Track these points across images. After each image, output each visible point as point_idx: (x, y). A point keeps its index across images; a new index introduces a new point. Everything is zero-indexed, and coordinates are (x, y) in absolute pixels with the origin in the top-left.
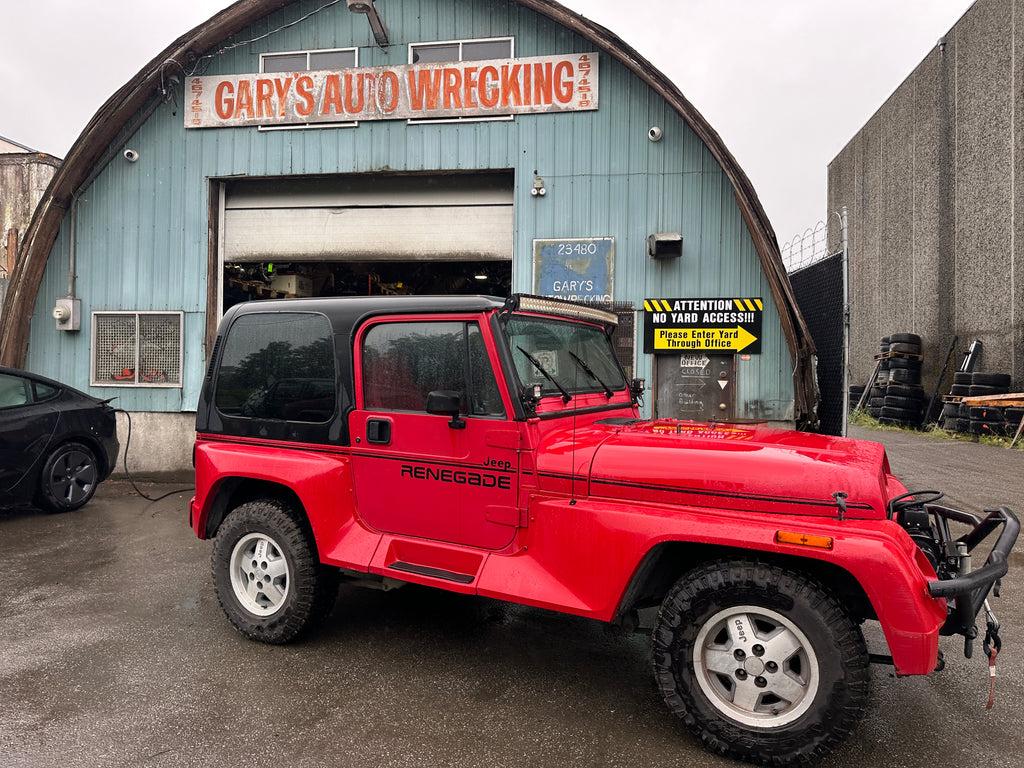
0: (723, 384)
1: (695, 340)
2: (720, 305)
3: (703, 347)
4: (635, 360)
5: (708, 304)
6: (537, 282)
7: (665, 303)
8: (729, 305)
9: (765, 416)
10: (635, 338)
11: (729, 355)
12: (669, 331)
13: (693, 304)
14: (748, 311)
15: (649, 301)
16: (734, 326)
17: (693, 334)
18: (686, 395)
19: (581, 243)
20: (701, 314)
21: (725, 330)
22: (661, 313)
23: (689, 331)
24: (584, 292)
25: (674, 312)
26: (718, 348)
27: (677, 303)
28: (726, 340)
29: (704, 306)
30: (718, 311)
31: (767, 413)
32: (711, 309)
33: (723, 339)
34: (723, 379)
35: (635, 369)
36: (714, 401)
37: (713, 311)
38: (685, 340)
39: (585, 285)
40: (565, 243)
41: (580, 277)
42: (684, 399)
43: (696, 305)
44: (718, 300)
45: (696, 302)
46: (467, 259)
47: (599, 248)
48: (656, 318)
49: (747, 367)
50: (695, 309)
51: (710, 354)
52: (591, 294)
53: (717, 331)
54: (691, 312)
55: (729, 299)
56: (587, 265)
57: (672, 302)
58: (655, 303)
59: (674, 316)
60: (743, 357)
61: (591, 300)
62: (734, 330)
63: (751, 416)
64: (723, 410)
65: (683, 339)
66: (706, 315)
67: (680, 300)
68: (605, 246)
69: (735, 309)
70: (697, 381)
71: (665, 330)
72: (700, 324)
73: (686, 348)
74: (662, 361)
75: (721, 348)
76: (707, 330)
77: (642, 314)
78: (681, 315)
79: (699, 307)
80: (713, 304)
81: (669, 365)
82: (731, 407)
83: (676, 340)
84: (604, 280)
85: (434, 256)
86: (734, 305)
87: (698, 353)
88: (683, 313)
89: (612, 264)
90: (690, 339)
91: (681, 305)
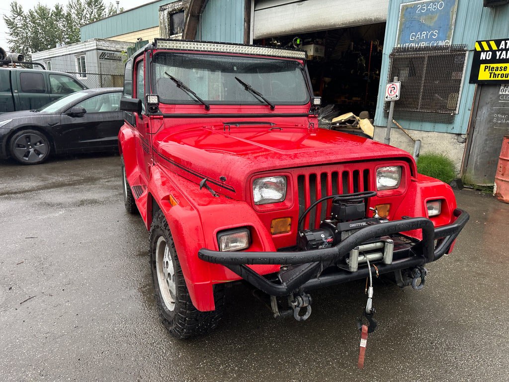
4: (461, 89)
6: (400, 35)
7: (493, 43)
10: (464, 71)
12: (492, 65)
15: (480, 43)
18: (500, 116)
19: (433, 2)
22: (487, 51)
24: (431, 39)
25: (499, 50)
27: (503, 42)
35: (460, 96)
38: (505, 72)
39: (432, 34)
40: (423, 3)
41: (430, 28)
42: (498, 118)
47: (447, 4)
48: (483, 56)
52: (436, 40)
56: (436, 19)
57: (498, 42)
58: (484, 44)
59: (498, 54)
61: (435, 45)
65: (503, 72)
67: (505, 40)
68: (450, 2)
71: (488, 65)
73: (504, 78)
74: (485, 89)
77: (472, 53)
78: (504, 52)
81: (489, 94)
83: (497, 73)
84: (446, 29)
88: (507, 50)
89: (455, 16)
91: (506, 44)
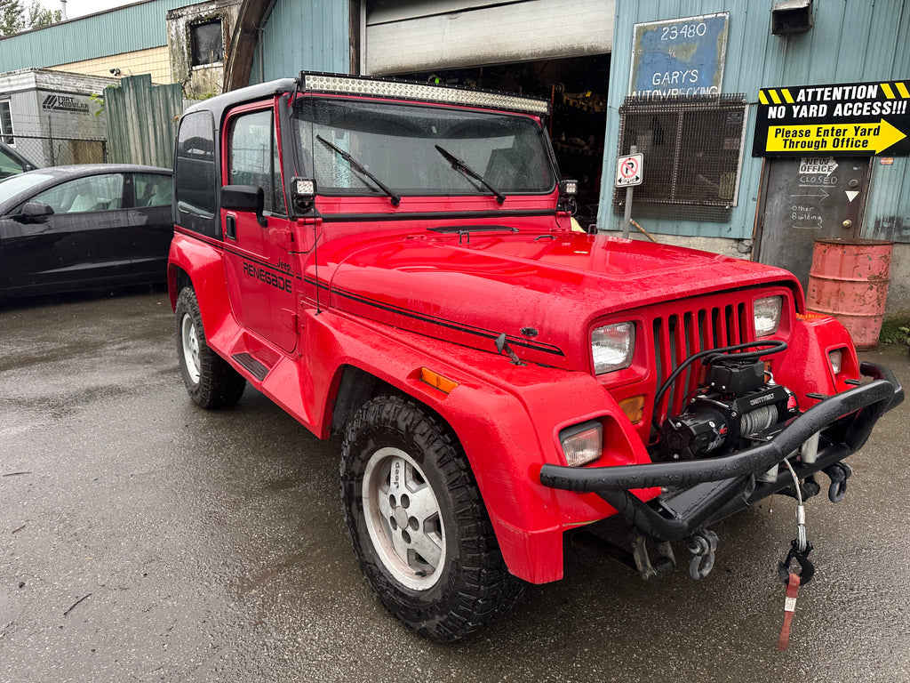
0: (851, 195)
1: (820, 139)
2: (860, 93)
3: (829, 148)
4: (740, 166)
5: (844, 91)
6: (634, 75)
7: (786, 93)
8: (873, 92)
9: (902, 237)
10: (743, 138)
11: (863, 158)
12: (787, 128)
13: (823, 92)
14: (898, 97)
15: (766, 91)
16: (876, 119)
17: (818, 132)
18: (802, 209)
19: (688, 23)
20: (832, 105)
21: (863, 126)
22: (778, 106)
23: (814, 128)
24: (687, 84)
25: (796, 104)
26: (849, 149)
27: (802, 91)
28: (862, 139)
29: (837, 94)
30: (856, 100)
31: (905, 233)
32: (846, 97)
33: (859, 137)
34: (853, 189)
35: (738, 177)
36: (836, 217)
37: (850, 100)
38: (807, 139)
39: (689, 76)
40: (670, 25)
41: (685, 66)
42: (799, 213)
43: (826, 94)
44: (858, 85)
45: (827, 89)
46: (570, 55)
47: (710, 28)
48: (772, 113)
49: (887, 174)
50: (825, 98)
51: (839, 157)
52: (695, 86)
53: (850, 127)
54: (818, 104)
55: (873, 84)
56: (694, 51)
57: (794, 92)
58: (773, 94)
59: (795, 109)
60: (883, 161)
61: (695, 93)
62: (874, 126)
63: (882, 237)
64: (847, 228)
65: (804, 138)
66: (839, 106)
67: (805, 88)
68: (716, 24)
69: (881, 97)
70: (818, 191)
71: (781, 127)
72: (828, 119)
73: (806, 149)
74: (776, 166)
75: (854, 149)
76: (837, 127)
77: (755, 108)
78: (805, 107)
79: (831, 96)
80: (851, 91)
81: (784, 173)
82: (856, 224)
83: (795, 140)
84: (712, 67)
85: (538, 54)
86: (880, 91)
87: (824, 157)
88: (808, 104)
89: (724, 47)
90: (813, 138)
91: (807, 94)
